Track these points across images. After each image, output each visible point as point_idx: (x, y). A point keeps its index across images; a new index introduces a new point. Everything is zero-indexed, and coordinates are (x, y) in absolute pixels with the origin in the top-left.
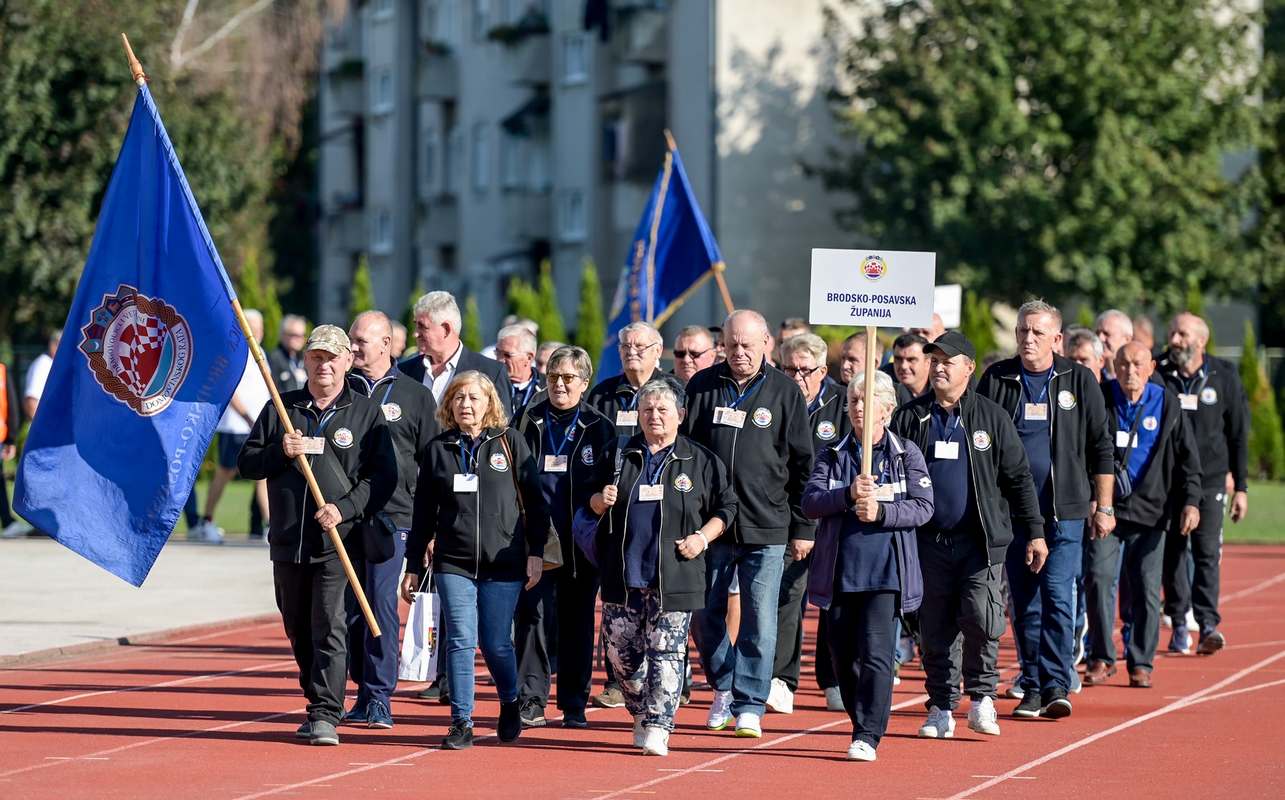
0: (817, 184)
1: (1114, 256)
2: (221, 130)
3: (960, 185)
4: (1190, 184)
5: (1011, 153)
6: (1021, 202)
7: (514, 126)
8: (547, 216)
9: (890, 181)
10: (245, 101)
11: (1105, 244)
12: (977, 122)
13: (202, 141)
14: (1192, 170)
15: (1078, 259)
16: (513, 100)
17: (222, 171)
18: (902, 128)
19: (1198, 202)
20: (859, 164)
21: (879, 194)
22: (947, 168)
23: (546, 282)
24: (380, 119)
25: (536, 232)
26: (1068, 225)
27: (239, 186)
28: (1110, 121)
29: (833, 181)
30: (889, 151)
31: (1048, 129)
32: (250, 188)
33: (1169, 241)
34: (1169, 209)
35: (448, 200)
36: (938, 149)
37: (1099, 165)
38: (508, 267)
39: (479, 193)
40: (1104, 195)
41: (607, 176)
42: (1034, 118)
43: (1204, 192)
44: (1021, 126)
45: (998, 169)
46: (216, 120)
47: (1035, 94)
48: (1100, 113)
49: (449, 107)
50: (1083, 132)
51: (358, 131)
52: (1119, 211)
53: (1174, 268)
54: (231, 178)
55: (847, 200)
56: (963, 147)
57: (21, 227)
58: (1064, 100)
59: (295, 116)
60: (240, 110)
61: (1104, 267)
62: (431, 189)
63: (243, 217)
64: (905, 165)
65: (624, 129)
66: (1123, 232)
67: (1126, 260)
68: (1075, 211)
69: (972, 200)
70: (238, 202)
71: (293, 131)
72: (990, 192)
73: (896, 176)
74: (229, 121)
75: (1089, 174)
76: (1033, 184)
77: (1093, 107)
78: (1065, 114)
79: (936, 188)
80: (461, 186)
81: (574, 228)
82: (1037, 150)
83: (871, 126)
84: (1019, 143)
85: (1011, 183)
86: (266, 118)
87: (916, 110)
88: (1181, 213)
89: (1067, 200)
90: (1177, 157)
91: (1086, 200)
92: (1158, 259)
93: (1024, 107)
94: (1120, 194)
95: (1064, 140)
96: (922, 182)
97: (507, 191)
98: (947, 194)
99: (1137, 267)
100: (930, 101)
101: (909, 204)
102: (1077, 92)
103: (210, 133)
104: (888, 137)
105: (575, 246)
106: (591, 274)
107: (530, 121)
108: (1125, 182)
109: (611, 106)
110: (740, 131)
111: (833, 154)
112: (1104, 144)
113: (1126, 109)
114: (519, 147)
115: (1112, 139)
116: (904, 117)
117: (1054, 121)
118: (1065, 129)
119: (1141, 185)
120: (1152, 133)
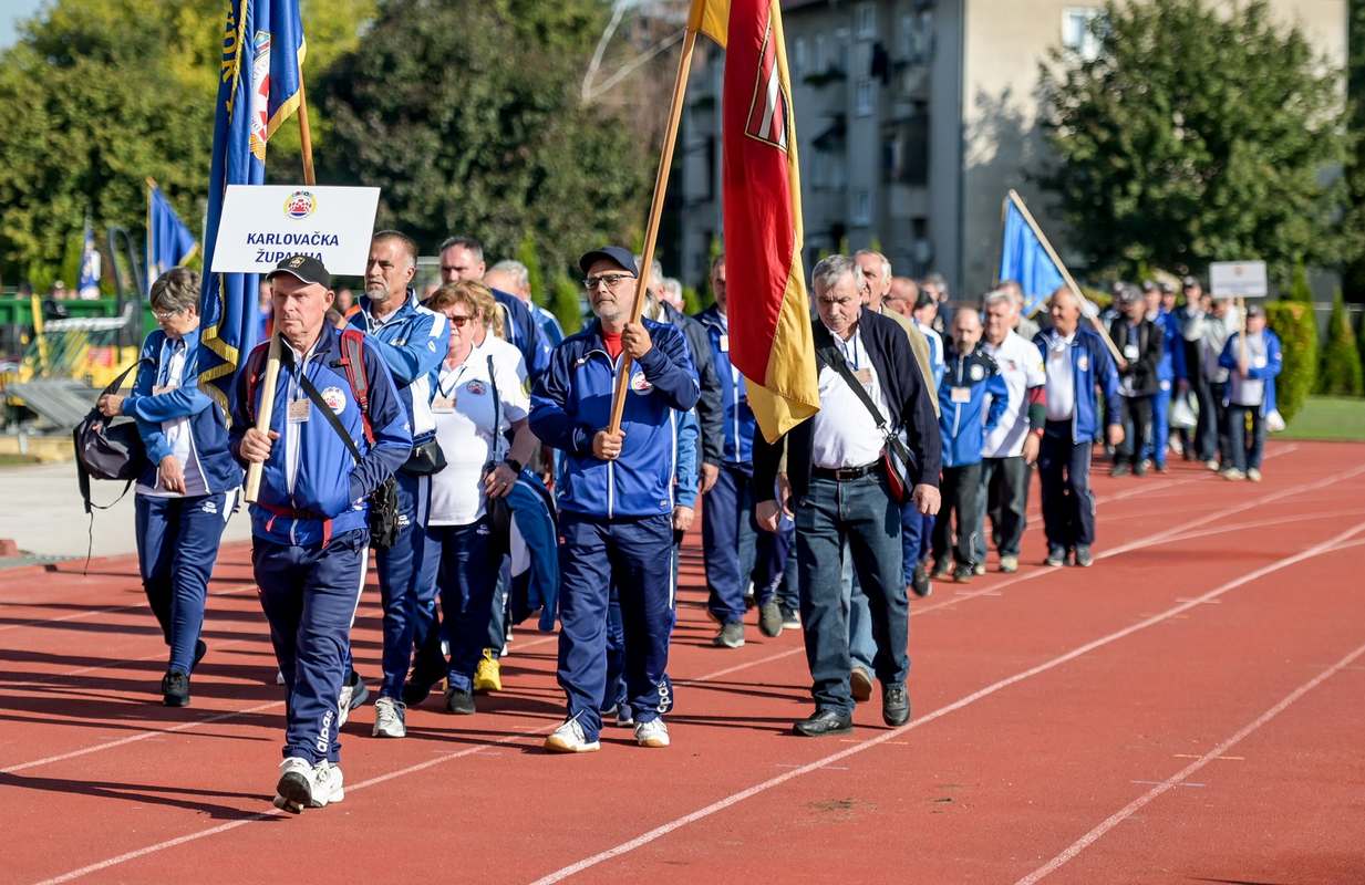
0: (1035, 186)
1: (1242, 239)
2: (617, 145)
3: (1135, 188)
4: (1295, 188)
5: (1170, 166)
6: (1177, 200)
7: (820, 144)
8: (843, 206)
9: (1085, 184)
10: (633, 124)
11: (1234, 230)
12: (1147, 143)
13: (603, 151)
14: (1296, 180)
15: (1216, 240)
16: (821, 126)
17: (617, 173)
18: (1094, 148)
19: (1300, 201)
20: (1064, 172)
21: (1077, 194)
22: (1125, 176)
25: (835, 217)
26: (1209, 217)
27: (629, 184)
28: (1239, 145)
29: (1045, 184)
30: (1084, 163)
31: (1196, 149)
32: (636, 185)
33: (1280, 231)
34: (1280, 206)
36: (1119, 163)
37: (1231, 175)
38: (815, 242)
40: (1234, 196)
41: (886, 179)
42: (1187, 142)
43: (1305, 195)
44: (1177, 147)
45: (1161, 177)
46: (613, 137)
47: (1186, 125)
48: (1232, 139)
50: (1220, 151)
51: (712, 147)
52: (1245, 207)
53: (1283, 248)
54: (624, 179)
55: (1054, 198)
56: (1137, 161)
57: (476, 210)
58: (1208, 129)
60: (630, 131)
63: (631, 206)
64: (1096, 174)
65: (898, 148)
66: (1248, 222)
67: (1250, 243)
68: (1215, 207)
69: (1143, 199)
70: (628, 194)
72: (1155, 193)
73: (1089, 181)
74: (622, 137)
75: (1224, 181)
76: (1185, 188)
77: (1227, 134)
78: (1209, 139)
79: (1117, 190)
81: (862, 217)
82: (1188, 164)
83: (1072, 147)
84: (1177, 159)
85: (1170, 187)
87: (1104, 136)
88: (1289, 211)
89: (1209, 198)
90: (1286, 171)
91: (1222, 198)
92: (1271, 242)
93: (1179, 134)
94: (1245, 196)
95: (1207, 157)
96: (1107, 185)
97: (815, 189)
98: (1125, 194)
99: (1258, 246)
100: (1114, 129)
101: (1098, 201)
102: (1216, 124)
103: (609, 147)
104: (1084, 154)
105: (863, 228)
107: (832, 141)
108: (1250, 187)
109: (890, 131)
110: (982, 150)
111: (1045, 165)
112: (1234, 160)
113: (1250, 136)
114: (825, 159)
115: (1240, 155)
116: (1095, 140)
117: (1201, 144)
118: (1209, 149)
119: (1261, 190)
120: (1270, 154)
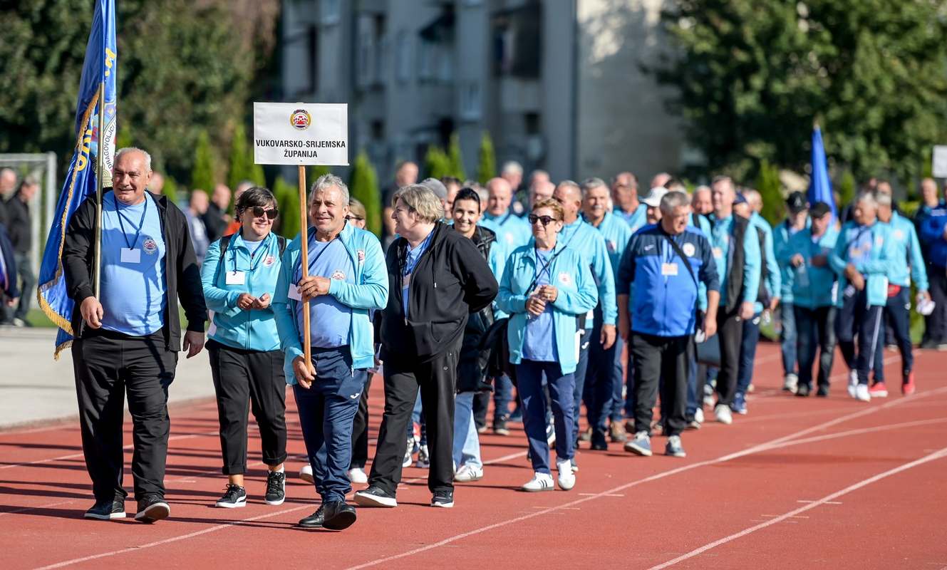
0: (651, 80)
1: (868, 136)
2: (216, 35)
3: (757, 82)
4: (923, 83)
5: (794, 59)
6: (799, 95)
7: (428, 34)
8: (452, 100)
9: (706, 78)
10: (233, 14)
11: (861, 127)
12: (770, 36)
13: (202, 42)
14: (925, 73)
15: (841, 137)
16: (428, 14)
17: (217, 65)
18: (714, 39)
19: (928, 96)
20: (682, 66)
21: (697, 88)
22: (752, 68)
23: (455, 149)
24: (329, 28)
25: (443, 112)
26: (835, 113)
27: (229, 77)
28: (866, 37)
29: (664, 78)
30: (705, 56)
31: (822, 42)
32: (237, 78)
33: (908, 127)
34: (908, 101)
35: (378, 88)
36: (741, 56)
37: (857, 69)
38: (423, 137)
39: (401, 83)
40: (861, 91)
41: (497, 69)
42: (812, 34)
43: (933, 89)
44: (801, 40)
45: (782, 72)
46: (213, 27)
47: (812, 16)
48: (859, 31)
49: (380, 20)
50: (846, 42)
51: (312, 37)
52: (872, 102)
53: (912, 145)
54: (223, 71)
55: (673, 92)
56: (760, 55)
57: (69, 104)
58: (832, 20)
59: (269, 25)
60: (229, 21)
61: (861, 144)
62: (366, 80)
63: (230, 100)
64: (718, 69)
65: (510, 39)
66: (875, 117)
67: (876, 139)
68: (840, 103)
69: (766, 97)
70: (228, 88)
71: (268, 37)
72: (778, 87)
73: (710, 75)
74: (222, 28)
75: (850, 75)
76: (809, 82)
77: (854, 25)
78: (834, 31)
79: (739, 84)
80: (388, 77)
81: (472, 111)
82: (813, 58)
83: (692, 38)
84: (801, 52)
85: (793, 82)
86: (248, 26)
87: (725, 27)
88: (917, 106)
89: (834, 94)
90: (914, 64)
91: (849, 92)
92: (899, 138)
93: (803, 26)
94: (872, 90)
95: (832, 50)
96: (728, 80)
97: (422, 82)
98: (747, 88)
99: (885, 143)
100: (736, 20)
101: (718, 95)
102: (842, 16)
103: (208, 36)
104: (704, 46)
105: (472, 123)
106: (487, 144)
107: (441, 31)
108: (877, 82)
109: (501, 21)
110: (605, 45)
111: (663, 58)
112: (861, 53)
113: (877, 29)
114: (432, 50)
115: (867, 49)
116: (716, 31)
117: (826, 36)
118: (834, 42)
119: (888, 85)
120: (898, 46)
